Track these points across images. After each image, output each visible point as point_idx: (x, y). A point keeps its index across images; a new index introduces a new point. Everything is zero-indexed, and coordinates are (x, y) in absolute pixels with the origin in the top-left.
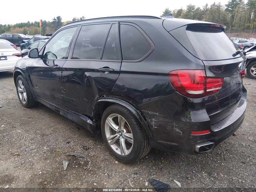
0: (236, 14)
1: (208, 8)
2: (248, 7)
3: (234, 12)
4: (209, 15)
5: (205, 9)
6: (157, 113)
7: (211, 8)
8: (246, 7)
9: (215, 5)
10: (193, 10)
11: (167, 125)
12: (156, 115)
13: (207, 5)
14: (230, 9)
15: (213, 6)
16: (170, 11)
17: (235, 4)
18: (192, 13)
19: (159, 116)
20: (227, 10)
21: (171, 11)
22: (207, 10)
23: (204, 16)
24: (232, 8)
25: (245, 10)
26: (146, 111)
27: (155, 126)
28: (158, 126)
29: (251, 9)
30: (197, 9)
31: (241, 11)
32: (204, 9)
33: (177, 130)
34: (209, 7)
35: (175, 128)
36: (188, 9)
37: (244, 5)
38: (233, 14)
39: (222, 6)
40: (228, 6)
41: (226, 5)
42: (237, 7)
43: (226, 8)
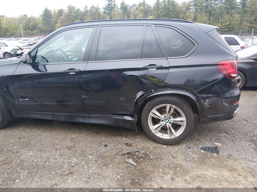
0: (113, 16)
1: (88, 10)
2: (121, 11)
3: (111, 14)
4: (90, 16)
5: (86, 11)
6: (210, 95)
7: (91, 10)
8: (120, 11)
9: (94, 7)
10: (74, 11)
11: (218, 102)
12: (210, 97)
13: (87, 7)
14: (107, 11)
15: (92, 8)
16: (49, 10)
17: (111, 7)
18: (73, 14)
19: (212, 97)
20: (105, 12)
21: (51, 11)
22: (87, 12)
23: (85, 17)
24: (109, 10)
25: (119, 13)
26: (201, 95)
27: (207, 105)
28: (210, 105)
29: (124, 13)
30: (77, 10)
31: (116, 14)
32: (84, 10)
33: (225, 104)
34: (89, 8)
35: (224, 103)
36: (69, 10)
37: (118, 9)
38: (111, 17)
39: (100, 9)
40: (105, 9)
41: (104, 8)
42: (113, 11)
43: (103, 10)
